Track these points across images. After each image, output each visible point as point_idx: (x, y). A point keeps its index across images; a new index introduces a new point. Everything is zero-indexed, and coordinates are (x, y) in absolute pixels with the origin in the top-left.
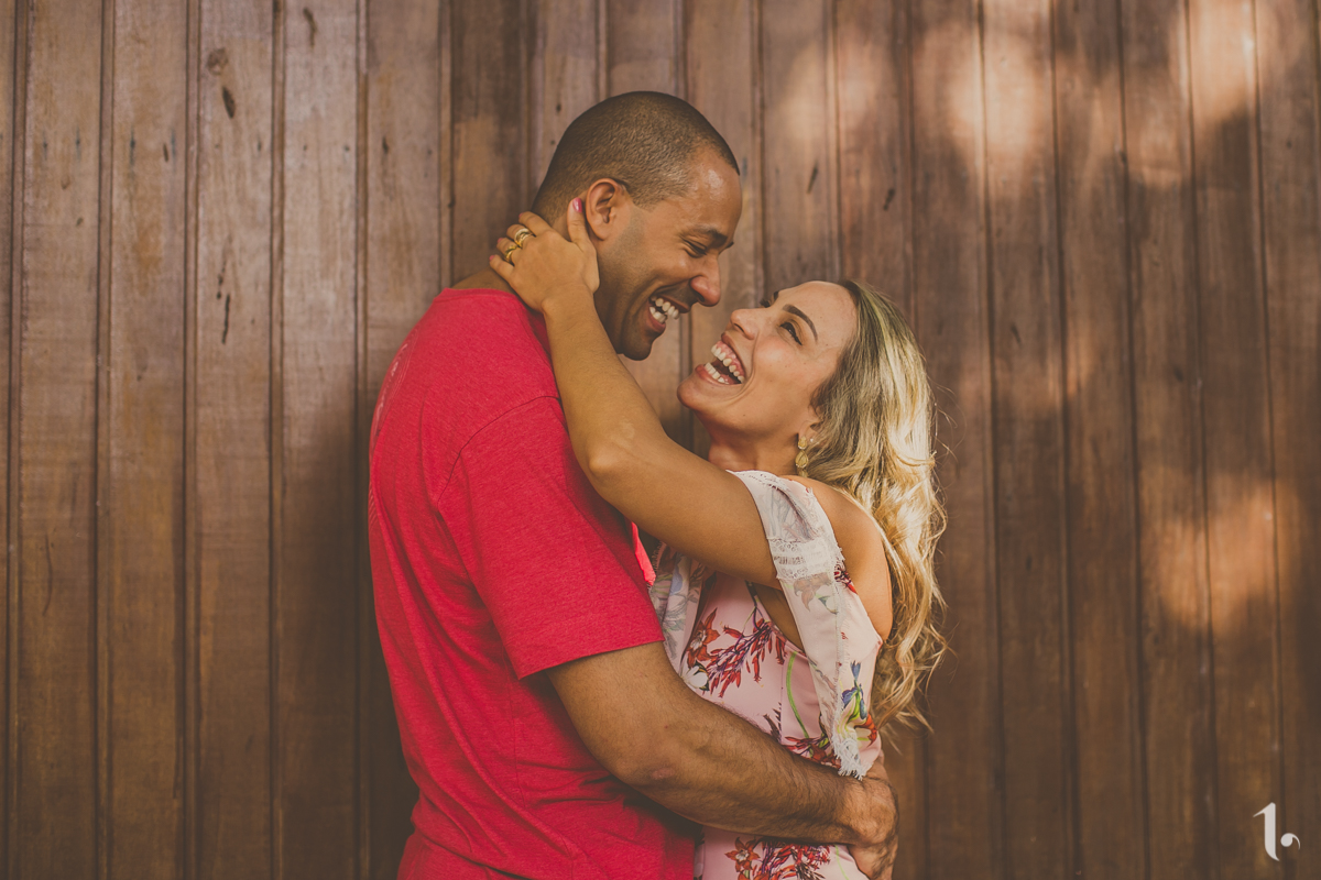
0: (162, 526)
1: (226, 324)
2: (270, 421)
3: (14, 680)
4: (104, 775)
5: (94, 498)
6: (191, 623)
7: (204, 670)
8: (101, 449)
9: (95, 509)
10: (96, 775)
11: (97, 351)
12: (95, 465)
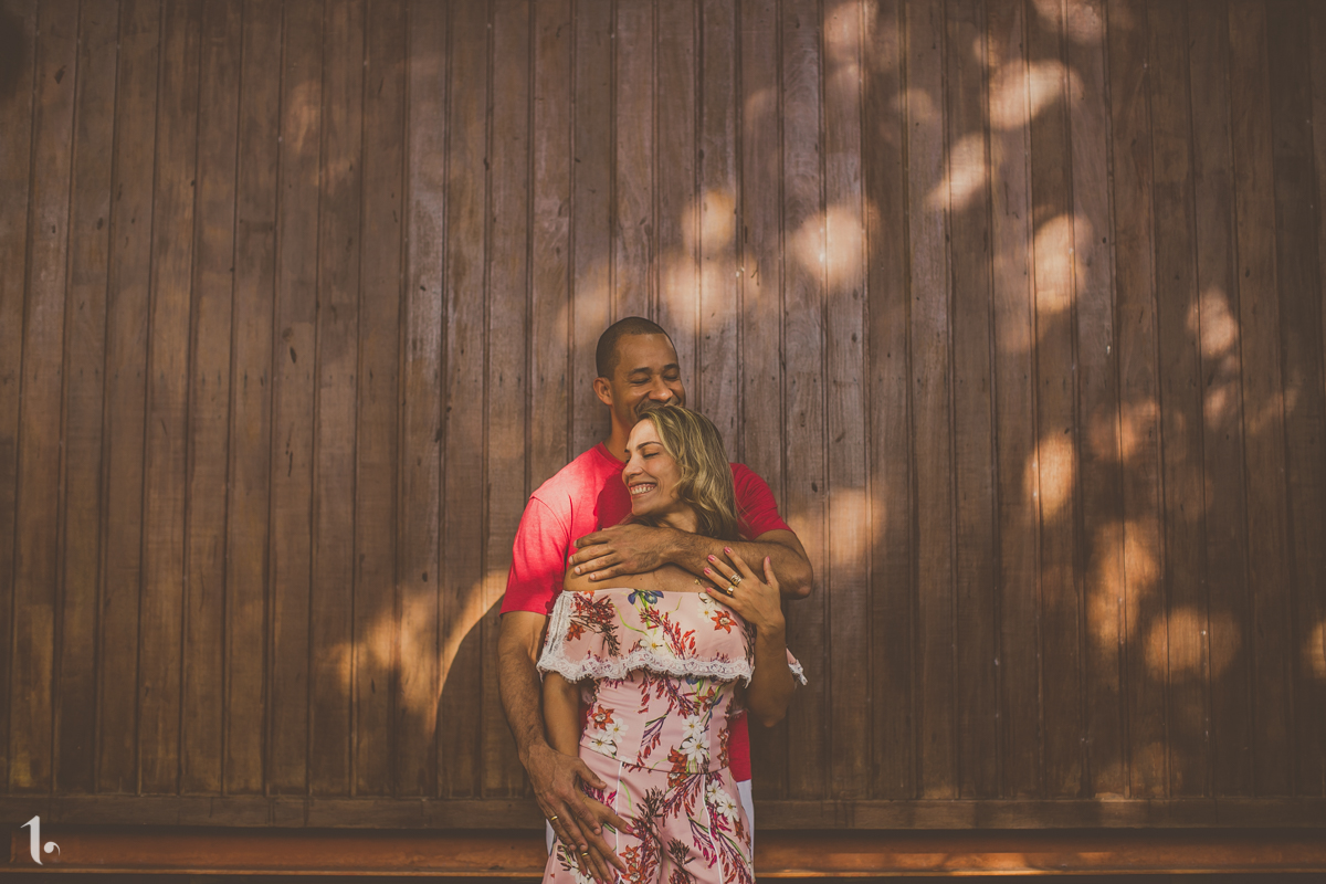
0: (257, 568)
1: (291, 466)
2: (311, 515)
3: (186, 642)
4: (227, 690)
5: (225, 553)
6: (271, 616)
7: (276, 639)
8: (229, 529)
9: (225, 559)
10: (223, 690)
11: (227, 480)
12: (226, 537)
